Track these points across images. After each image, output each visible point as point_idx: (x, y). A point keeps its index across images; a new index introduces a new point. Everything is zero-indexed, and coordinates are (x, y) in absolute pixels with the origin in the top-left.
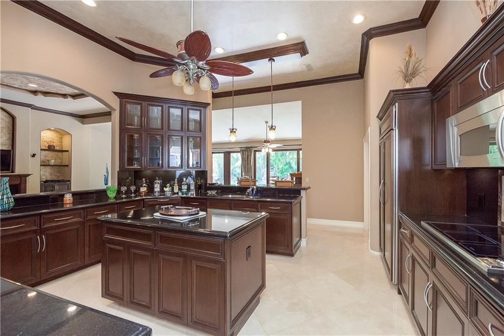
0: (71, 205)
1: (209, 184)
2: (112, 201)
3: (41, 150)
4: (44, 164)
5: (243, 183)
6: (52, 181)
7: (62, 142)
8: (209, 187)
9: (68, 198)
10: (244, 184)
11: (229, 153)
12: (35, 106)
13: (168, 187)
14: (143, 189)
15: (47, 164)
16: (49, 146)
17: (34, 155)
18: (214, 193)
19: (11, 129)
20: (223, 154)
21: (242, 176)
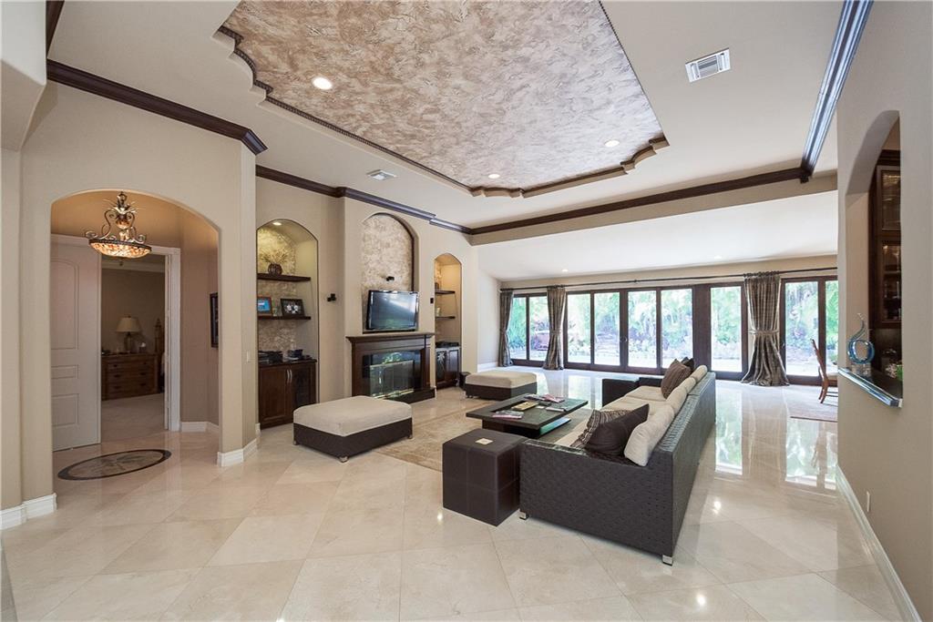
17: (431, 301)
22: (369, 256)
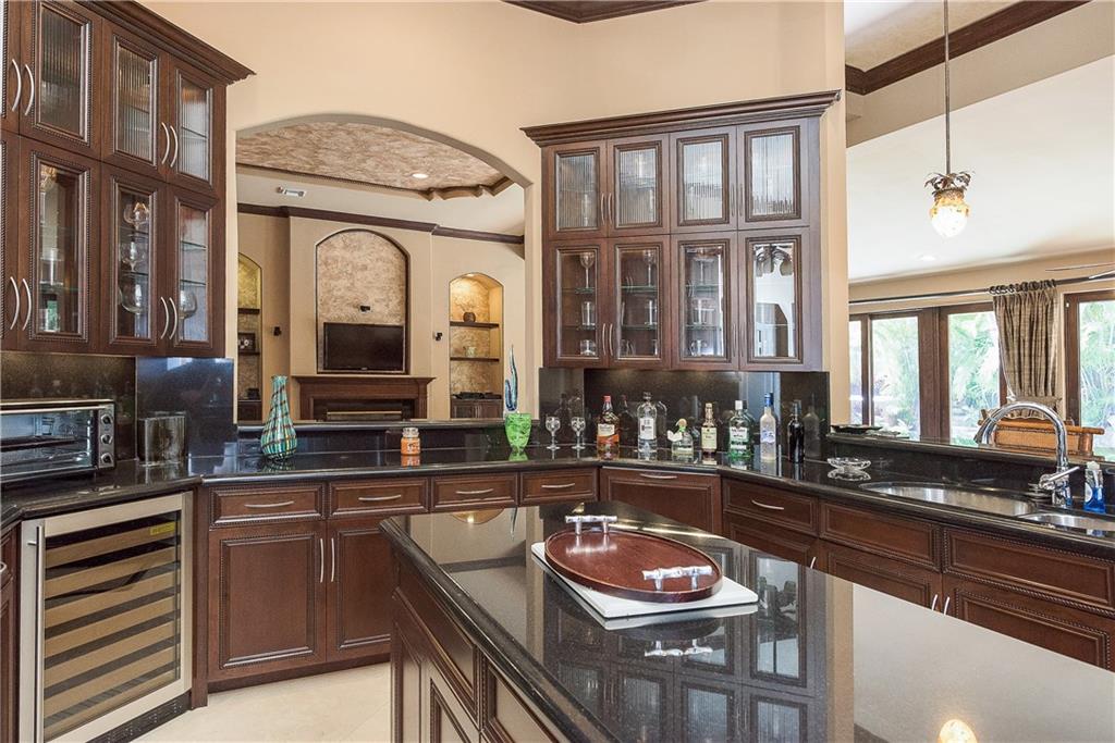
0: (417, 461)
1: (837, 428)
2: (518, 459)
3: (452, 324)
4: (458, 358)
5: (1012, 438)
6: (471, 395)
7: (488, 305)
8: (835, 443)
9: (411, 439)
10: (1016, 441)
11: (942, 313)
12: (439, 227)
13: (683, 428)
14: (606, 431)
15: (463, 356)
16: (467, 316)
17: (439, 336)
18: (857, 470)
19: (404, 279)
20: (915, 319)
21: (1004, 401)
22: (333, 283)
